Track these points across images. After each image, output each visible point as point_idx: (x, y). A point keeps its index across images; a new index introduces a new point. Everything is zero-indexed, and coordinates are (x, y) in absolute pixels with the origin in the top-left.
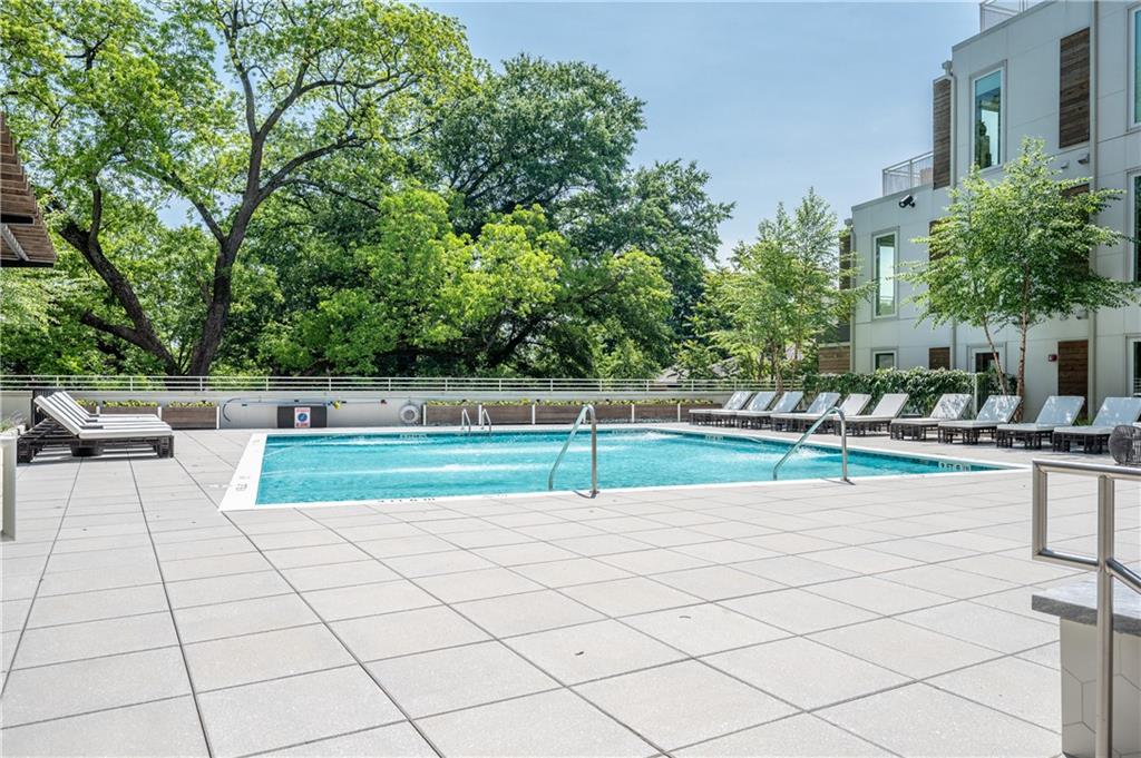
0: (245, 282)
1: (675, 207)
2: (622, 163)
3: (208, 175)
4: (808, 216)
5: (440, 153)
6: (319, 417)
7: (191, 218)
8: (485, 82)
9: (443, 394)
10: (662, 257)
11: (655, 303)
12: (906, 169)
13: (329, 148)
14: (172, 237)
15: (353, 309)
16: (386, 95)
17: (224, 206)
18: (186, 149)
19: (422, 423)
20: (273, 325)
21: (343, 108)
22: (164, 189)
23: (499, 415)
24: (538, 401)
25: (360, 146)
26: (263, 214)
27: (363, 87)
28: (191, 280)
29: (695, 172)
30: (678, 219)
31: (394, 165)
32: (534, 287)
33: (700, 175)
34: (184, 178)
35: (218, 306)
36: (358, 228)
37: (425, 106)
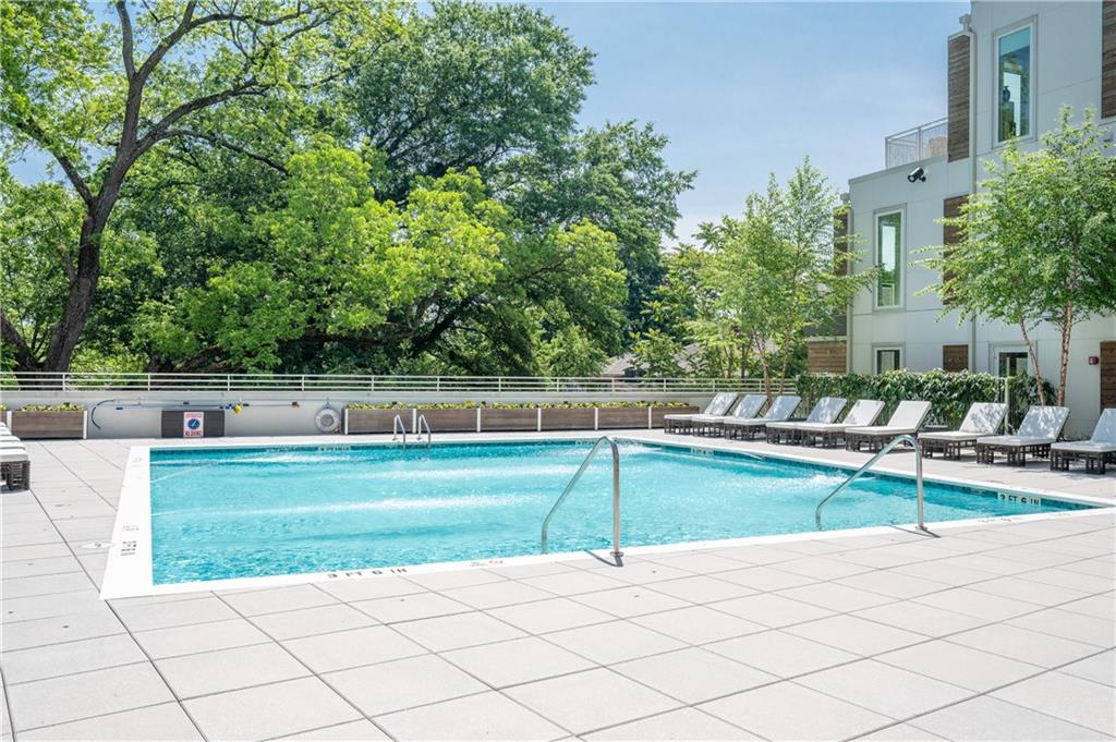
0: (118, 252)
1: (629, 175)
2: (569, 122)
3: (75, 123)
4: (803, 190)
5: (356, 105)
6: (215, 424)
7: (51, 173)
8: (409, 23)
9: (369, 395)
10: (616, 231)
11: (608, 284)
12: (914, 138)
13: (223, 94)
14: (26, 196)
15: (252, 287)
16: (292, 35)
17: (93, 161)
18: (48, 90)
19: (343, 429)
20: (152, 304)
21: (241, 48)
22: (19, 137)
23: (439, 422)
24: (484, 403)
25: (260, 93)
26: (142, 171)
27: (268, 23)
28: (48, 248)
29: (651, 135)
30: (632, 188)
31: (302, 117)
32: (472, 265)
33: (657, 139)
34: (43, 125)
35: (84, 280)
36: (256, 190)
37: (338, 50)
